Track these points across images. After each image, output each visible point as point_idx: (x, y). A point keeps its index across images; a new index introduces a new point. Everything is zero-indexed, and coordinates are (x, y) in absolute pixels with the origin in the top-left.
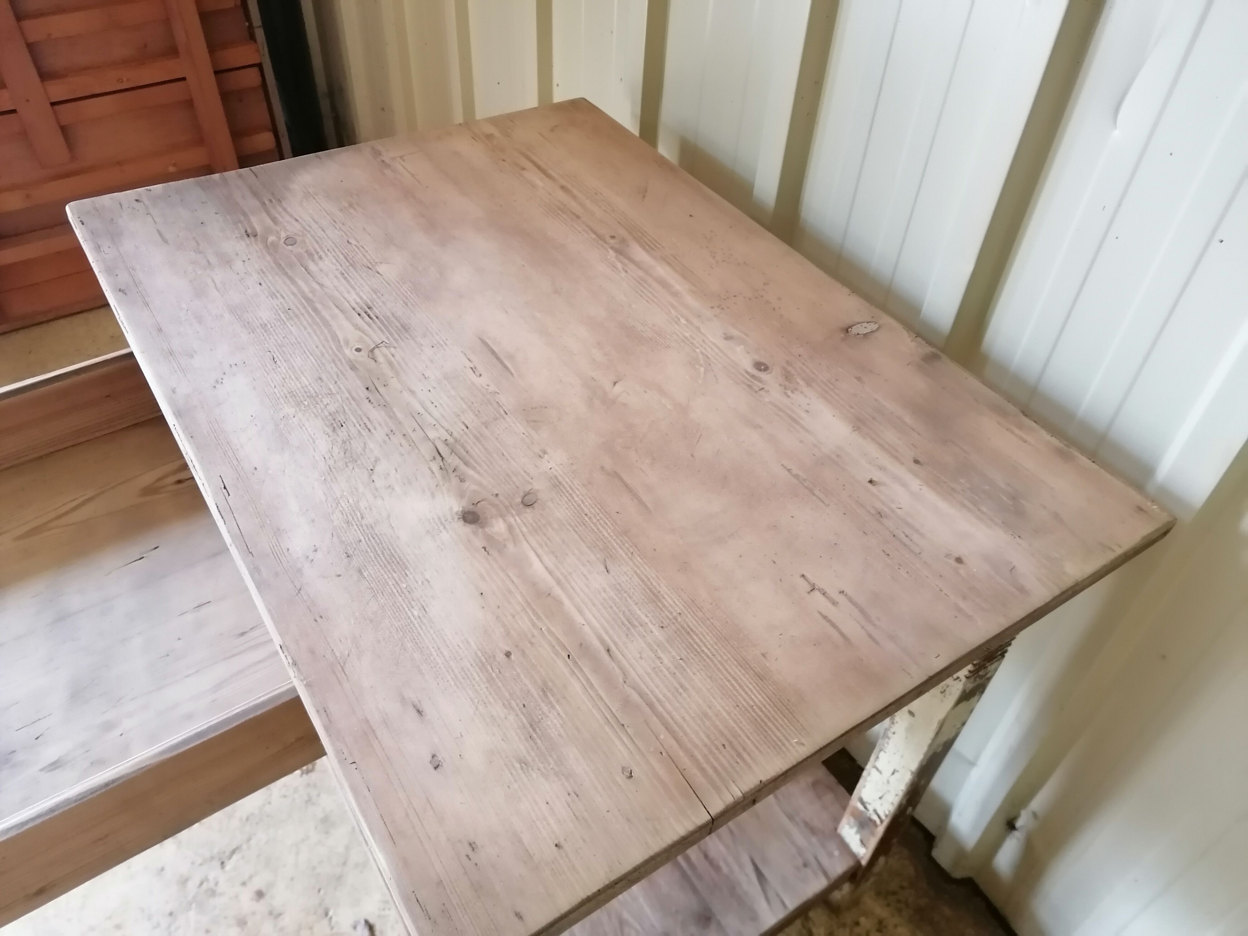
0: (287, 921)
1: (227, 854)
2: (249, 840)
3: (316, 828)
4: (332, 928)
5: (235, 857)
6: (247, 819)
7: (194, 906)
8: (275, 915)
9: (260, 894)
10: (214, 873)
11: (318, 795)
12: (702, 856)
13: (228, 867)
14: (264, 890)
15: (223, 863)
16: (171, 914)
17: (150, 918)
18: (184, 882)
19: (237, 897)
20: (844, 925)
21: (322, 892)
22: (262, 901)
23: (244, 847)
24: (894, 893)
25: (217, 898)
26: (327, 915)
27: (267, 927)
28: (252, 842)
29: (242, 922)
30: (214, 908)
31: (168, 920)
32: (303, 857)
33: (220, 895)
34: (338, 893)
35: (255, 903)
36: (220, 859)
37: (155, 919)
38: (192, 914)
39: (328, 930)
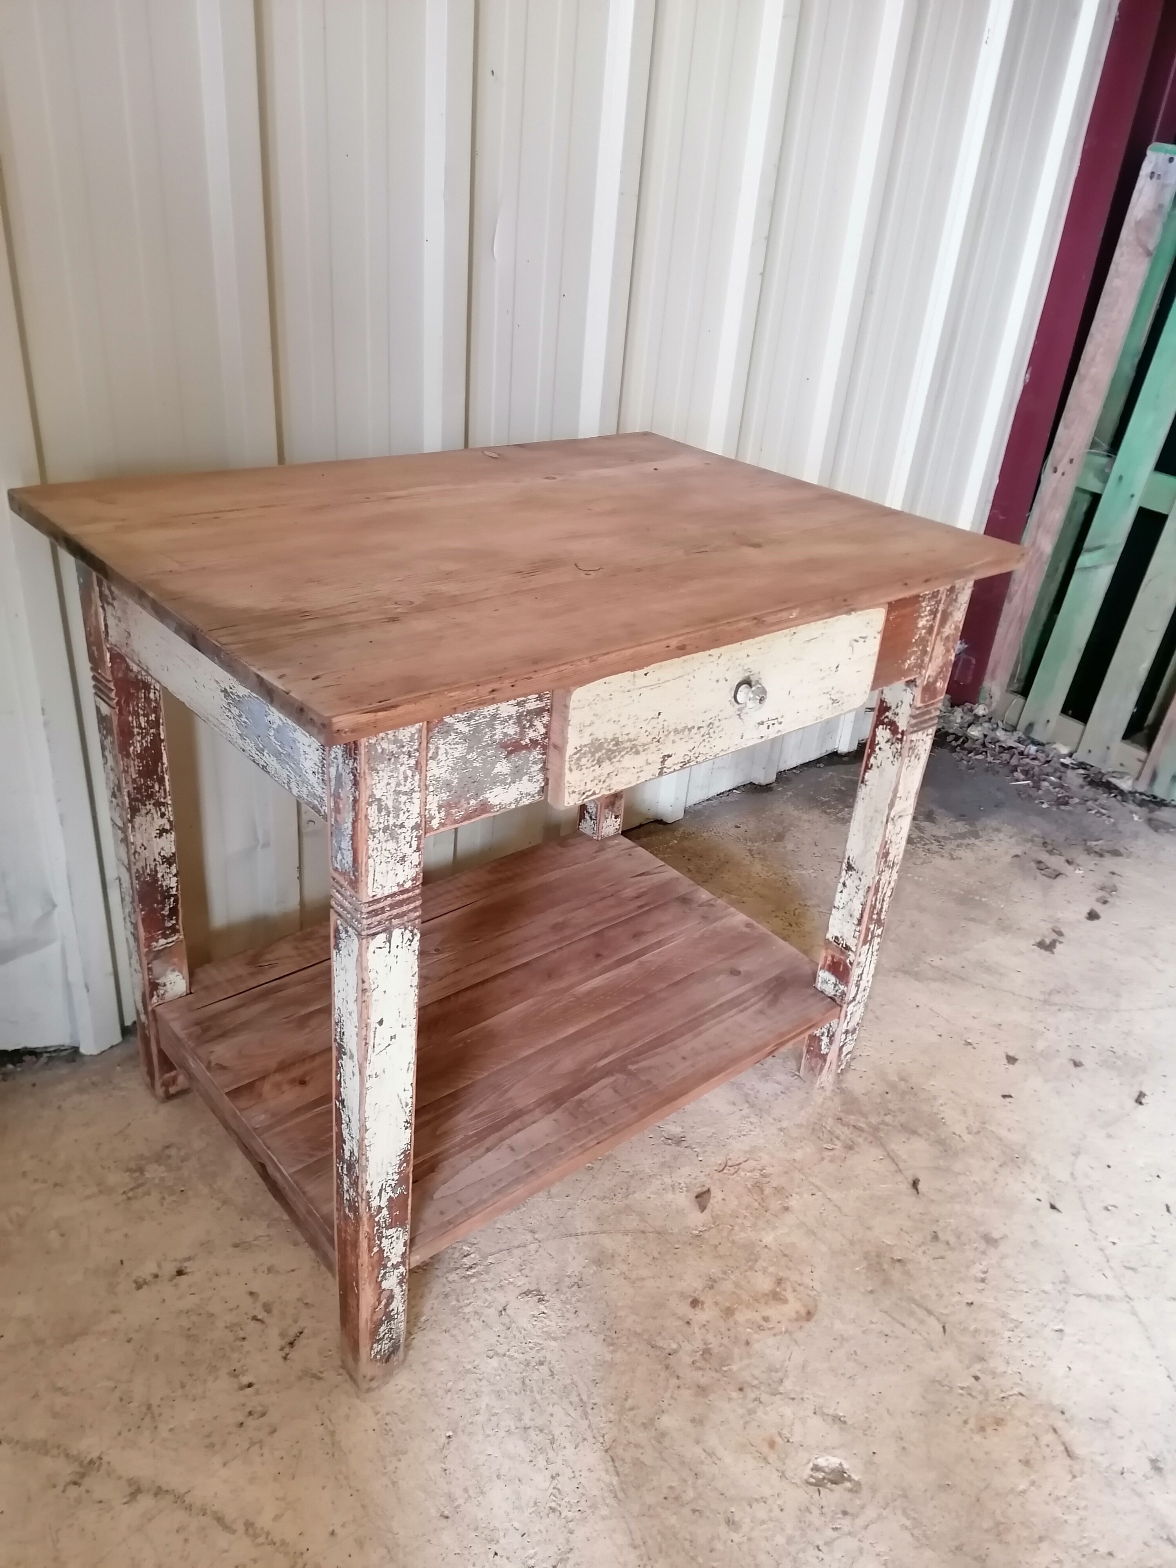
0: (715, 1271)
2: (636, 1334)
4: (710, 1228)
5: (661, 1343)
6: (613, 1344)
8: (712, 1283)
9: (695, 1303)
11: (569, 1276)
14: (690, 1300)
16: (741, 1389)
17: (751, 1412)
18: (702, 1390)
21: (677, 1246)
23: (645, 1337)
25: (710, 1346)
26: (697, 1236)
27: (727, 1286)
28: (639, 1330)
29: (729, 1312)
30: (721, 1345)
31: (748, 1390)
32: (644, 1272)
33: (705, 1344)
34: (676, 1230)
35: (705, 1306)
36: (666, 1358)
37: (751, 1405)
38: (735, 1367)
39: (714, 1231)
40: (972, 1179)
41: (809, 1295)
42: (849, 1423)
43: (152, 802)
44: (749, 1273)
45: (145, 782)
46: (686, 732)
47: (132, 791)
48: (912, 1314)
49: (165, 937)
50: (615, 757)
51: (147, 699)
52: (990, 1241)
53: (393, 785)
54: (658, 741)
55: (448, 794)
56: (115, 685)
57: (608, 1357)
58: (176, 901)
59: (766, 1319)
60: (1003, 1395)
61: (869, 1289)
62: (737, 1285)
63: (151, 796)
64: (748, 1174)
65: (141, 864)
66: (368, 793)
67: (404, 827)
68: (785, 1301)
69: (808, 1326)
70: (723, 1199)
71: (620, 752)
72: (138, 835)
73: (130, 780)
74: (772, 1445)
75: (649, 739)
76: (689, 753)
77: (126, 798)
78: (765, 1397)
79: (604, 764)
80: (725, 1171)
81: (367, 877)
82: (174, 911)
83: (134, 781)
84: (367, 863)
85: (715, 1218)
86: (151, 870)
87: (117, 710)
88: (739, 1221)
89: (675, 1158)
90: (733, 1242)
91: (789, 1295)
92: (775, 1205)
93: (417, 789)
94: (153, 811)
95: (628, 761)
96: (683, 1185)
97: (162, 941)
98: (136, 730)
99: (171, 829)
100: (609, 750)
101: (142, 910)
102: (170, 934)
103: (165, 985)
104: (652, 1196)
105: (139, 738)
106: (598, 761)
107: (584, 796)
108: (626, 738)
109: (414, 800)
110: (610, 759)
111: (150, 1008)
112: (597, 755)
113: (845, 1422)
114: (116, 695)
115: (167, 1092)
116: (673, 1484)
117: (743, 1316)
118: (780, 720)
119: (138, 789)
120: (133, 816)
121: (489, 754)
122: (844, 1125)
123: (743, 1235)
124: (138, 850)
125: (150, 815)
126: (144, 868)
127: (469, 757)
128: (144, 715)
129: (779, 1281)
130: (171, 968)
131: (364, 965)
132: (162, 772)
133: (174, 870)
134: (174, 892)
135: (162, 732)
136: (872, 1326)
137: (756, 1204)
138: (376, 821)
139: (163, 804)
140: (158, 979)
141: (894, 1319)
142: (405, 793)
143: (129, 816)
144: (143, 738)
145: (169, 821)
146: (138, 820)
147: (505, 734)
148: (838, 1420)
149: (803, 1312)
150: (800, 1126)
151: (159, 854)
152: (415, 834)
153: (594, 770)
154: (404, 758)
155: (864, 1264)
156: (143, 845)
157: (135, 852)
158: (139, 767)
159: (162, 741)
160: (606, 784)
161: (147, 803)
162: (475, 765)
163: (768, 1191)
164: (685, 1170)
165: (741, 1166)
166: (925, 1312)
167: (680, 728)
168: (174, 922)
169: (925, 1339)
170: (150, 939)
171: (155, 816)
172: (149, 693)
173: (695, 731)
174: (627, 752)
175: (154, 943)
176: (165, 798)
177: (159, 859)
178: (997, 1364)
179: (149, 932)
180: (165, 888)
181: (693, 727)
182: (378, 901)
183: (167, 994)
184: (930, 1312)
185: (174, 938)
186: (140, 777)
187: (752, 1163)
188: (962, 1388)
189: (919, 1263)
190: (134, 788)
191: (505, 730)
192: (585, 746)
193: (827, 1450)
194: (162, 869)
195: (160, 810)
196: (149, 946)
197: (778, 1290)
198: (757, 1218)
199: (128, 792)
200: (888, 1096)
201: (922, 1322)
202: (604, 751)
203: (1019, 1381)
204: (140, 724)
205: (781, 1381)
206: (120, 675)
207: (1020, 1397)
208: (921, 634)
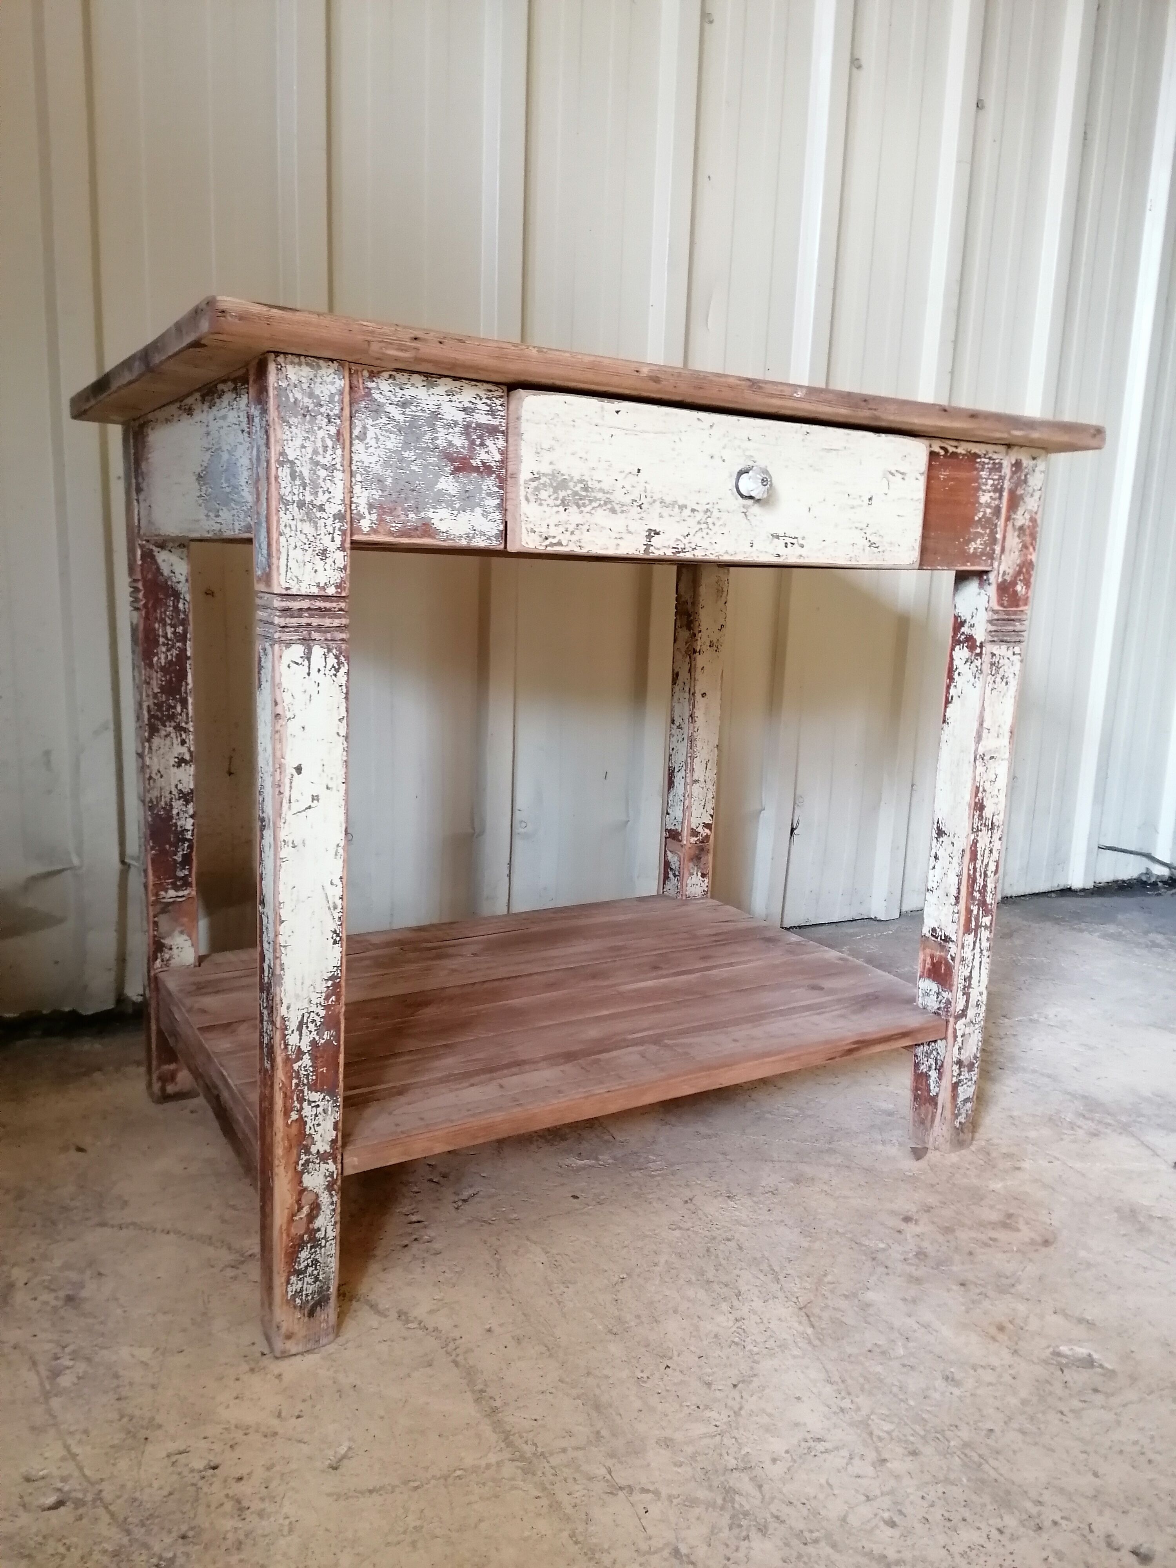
43: (173, 724)
45: (168, 700)
46: (676, 509)
47: (152, 706)
49: (176, 888)
50: (584, 505)
51: (176, 608)
53: (310, 450)
54: (640, 506)
55: (380, 493)
56: (144, 586)
58: (190, 847)
63: (172, 717)
65: (155, 793)
66: (279, 448)
67: (324, 510)
71: (591, 501)
72: (155, 759)
73: (151, 693)
75: (627, 499)
76: (682, 538)
77: (145, 713)
79: (570, 510)
81: (279, 559)
82: (187, 860)
83: (155, 696)
84: (278, 541)
86: (166, 804)
87: (143, 613)
93: (338, 466)
94: (173, 735)
95: (601, 517)
97: (172, 893)
98: (162, 640)
99: (191, 761)
100: (576, 493)
101: (152, 848)
102: (182, 886)
103: (171, 949)
105: (164, 649)
106: (563, 501)
107: (547, 542)
108: (598, 486)
109: (336, 480)
110: (579, 507)
111: (152, 974)
112: (562, 494)
114: (145, 596)
115: (163, 1089)
118: (801, 542)
119: (159, 706)
120: (151, 736)
121: (431, 460)
124: (154, 776)
125: (169, 739)
126: (159, 799)
127: (406, 454)
128: (172, 626)
130: (179, 929)
131: (277, 681)
132: (186, 693)
133: (191, 809)
134: (188, 835)
135: (188, 649)
138: (289, 489)
139: (185, 730)
140: (163, 938)
142: (324, 467)
143: (147, 734)
144: (168, 650)
145: (189, 750)
146: (156, 741)
147: (450, 443)
151: (176, 786)
152: (338, 525)
153: (558, 512)
154: (322, 421)
156: (159, 772)
157: (150, 778)
158: (162, 681)
159: (189, 658)
160: (574, 538)
161: (167, 724)
162: (413, 468)
167: (668, 500)
168: (187, 873)
170: (159, 887)
171: (175, 740)
172: (178, 602)
173: (687, 512)
174: (600, 505)
175: (163, 893)
176: (187, 723)
177: (175, 792)
179: (160, 879)
180: (179, 829)
181: (686, 507)
182: (293, 597)
183: (172, 961)
185: (186, 893)
186: (162, 692)
190: (155, 704)
191: (450, 438)
192: (544, 475)
194: (178, 805)
195: (181, 735)
196: (157, 895)
199: (148, 706)
202: (569, 492)
204: (166, 633)
206: (150, 576)
208: (985, 513)
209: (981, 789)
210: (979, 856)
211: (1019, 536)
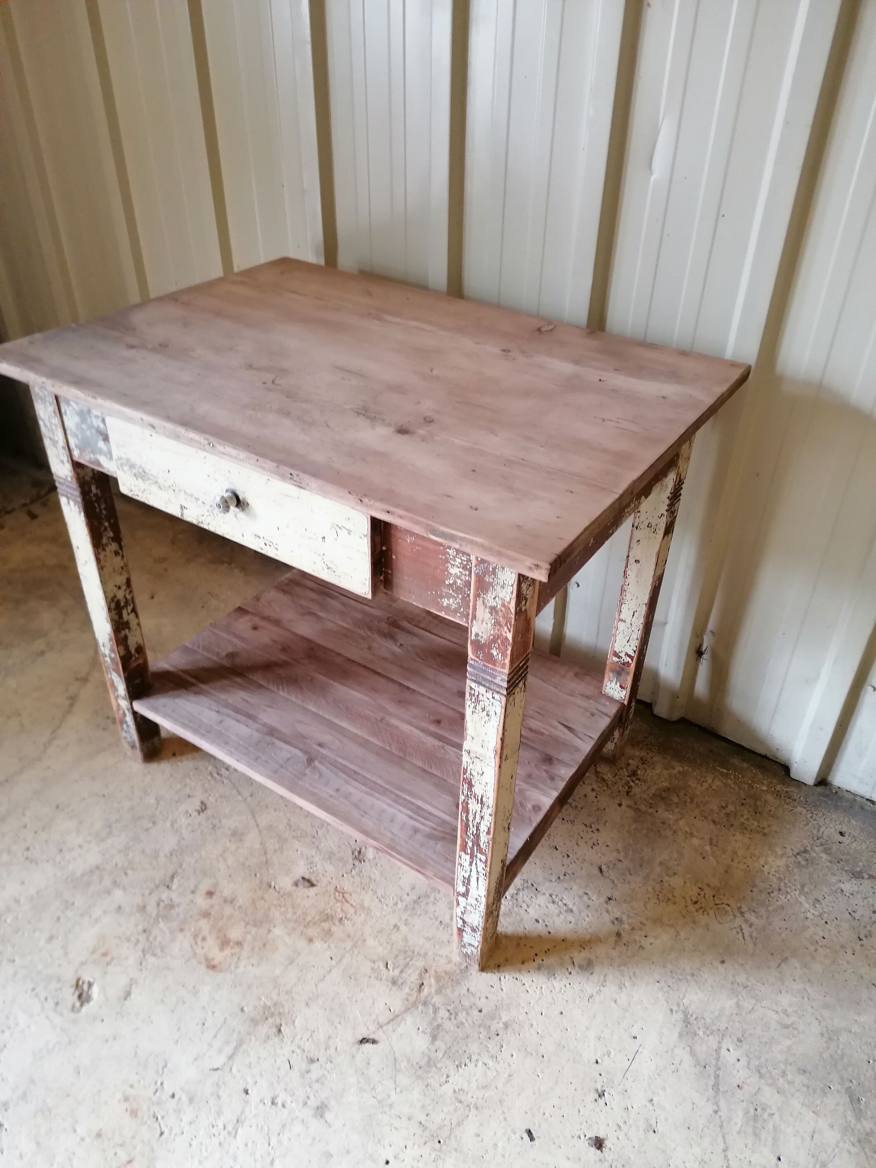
0: (240, 901)
1: (168, 880)
2: (181, 866)
3: (230, 840)
4: (279, 892)
5: (176, 880)
6: (171, 854)
7: (160, 920)
8: (230, 901)
10: (165, 895)
12: (528, 731)
13: (174, 888)
14: (213, 890)
15: (168, 887)
16: (145, 931)
17: (128, 940)
18: (143, 909)
19: (192, 902)
20: (622, 768)
21: (258, 875)
22: (214, 897)
23: (179, 871)
24: (642, 742)
25: (177, 908)
26: (270, 886)
27: (228, 910)
28: (184, 866)
29: (206, 915)
30: (178, 915)
31: (144, 935)
32: (231, 861)
33: (178, 905)
34: (271, 871)
35: (210, 900)
36: (164, 885)
37: (133, 939)
38: (162, 925)
39: (276, 895)
40: (393, 1094)
41: (230, 965)
42: (126, 1002)
44: (242, 923)
46: (195, 499)
48: (227, 1043)
52: (321, 1110)
54: (175, 491)
55: (79, 442)
57: (162, 854)
59: (204, 939)
60: (159, 1118)
61: (245, 1009)
62: (230, 917)
64: (339, 909)
68: (222, 949)
69: (203, 968)
70: (308, 897)
71: (149, 480)
74: (105, 954)
75: (167, 485)
76: (200, 516)
78: (140, 947)
80: (337, 894)
85: (290, 895)
88: (290, 910)
89: (341, 859)
90: (269, 909)
91: (228, 951)
92: (311, 932)
93: (59, 426)
95: (155, 490)
96: (315, 869)
104: (299, 852)
107: (133, 493)
109: (60, 432)
110: (144, 480)
112: (134, 471)
113: (126, 999)
116: (76, 904)
117: (204, 925)
121: (95, 432)
122: (420, 975)
123: (277, 915)
127: (83, 426)
129: (239, 944)
136: (210, 1014)
137: (310, 918)
138: (46, 431)
141: (219, 1029)
142: (55, 425)
148: (128, 995)
149: (214, 963)
150: (406, 940)
152: (66, 452)
153: (134, 480)
155: (268, 1003)
162: (88, 434)
163: (326, 925)
164: (329, 868)
165: (346, 904)
166: (230, 1053)
167: (189, 492)
169: (205, 1054)
173: (201, 503)
174: (154, 484)
178: (188, 1114)
181: (200, 499)
184: (231, 1057)
187: (351, 911)
188: (162, 1084)
189: (281, 1048)
192: (125, 459)
193: (103, 989)
197: (231, 944)
198: (296, 921)
200: (475, 1012)
201: (220, 1051)
202: (138, 471)
203: (174, 1133)
205: (154, 955)
207: (159, 1133)
208: (455, 582)
209: (469, 772)
210: (471, 812)
211: (491, 613)
